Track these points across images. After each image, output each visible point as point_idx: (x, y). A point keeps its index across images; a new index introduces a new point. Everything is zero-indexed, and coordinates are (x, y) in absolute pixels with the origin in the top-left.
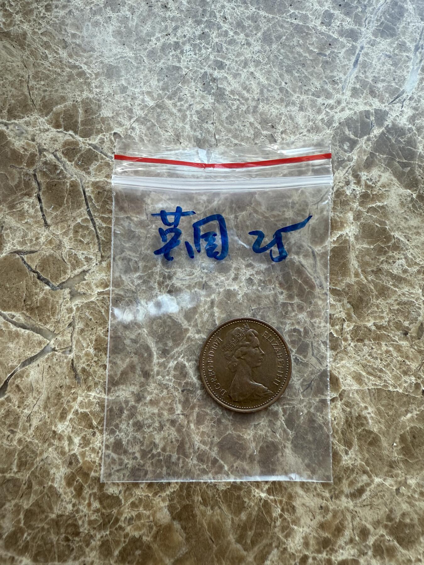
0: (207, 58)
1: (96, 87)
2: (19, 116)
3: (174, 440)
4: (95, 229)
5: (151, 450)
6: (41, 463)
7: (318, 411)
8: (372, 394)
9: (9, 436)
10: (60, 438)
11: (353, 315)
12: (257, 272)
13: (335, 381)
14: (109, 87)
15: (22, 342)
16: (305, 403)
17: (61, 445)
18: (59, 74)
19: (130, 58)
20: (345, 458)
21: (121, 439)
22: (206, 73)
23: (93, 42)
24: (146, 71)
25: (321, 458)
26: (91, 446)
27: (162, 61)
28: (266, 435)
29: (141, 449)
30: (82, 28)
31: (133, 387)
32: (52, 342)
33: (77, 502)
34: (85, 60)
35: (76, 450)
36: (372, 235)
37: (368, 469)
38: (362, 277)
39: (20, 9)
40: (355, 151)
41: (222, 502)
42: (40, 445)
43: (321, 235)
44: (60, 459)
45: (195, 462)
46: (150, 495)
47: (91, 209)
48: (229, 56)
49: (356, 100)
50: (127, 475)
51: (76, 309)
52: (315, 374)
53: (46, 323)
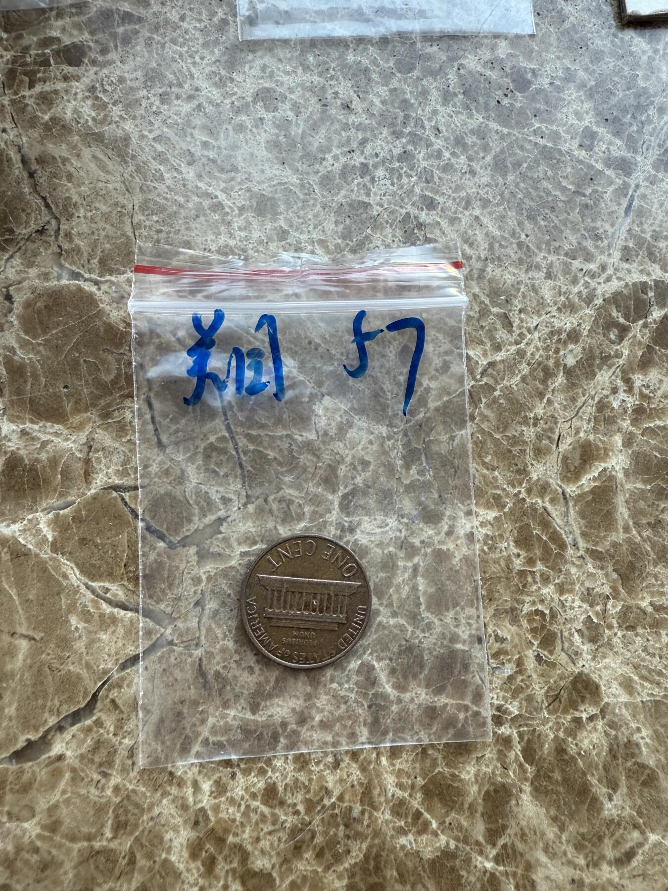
0: (411, 192)
1: (240, 229)
2: (118, 269)
3: (356, 783)
4: (237, 452)
5: (322, 799)
6: (151, 824)
7: (570, 735)
8: (647, 709)
9: (99, 782)
10: (181, 784)
11: (621, 589)
12: (482, 523)
13: (594, 689)
14: (260, 230)
15: (121, 631)
16: (550, 724)
17: (181, 795)
18: (181, 206)
19: (292, 185)
20: (608, 805)
21: (274, 783)
22: (408, 214)
23: (235, 157)
24: (318, 208)
25: (574, 808)
26: (229, 794)
27: (343, 192)
28: (493, 773)
29: (306, 799)
30: (218, 133)
31: (294, 700)
32: (169, 631)
33: (207, 884)
34: (222, 185)
35: (206, 801)
36: (649, 470)
37: (641, 821)
38: (634, 532)
39: (119, 97)
40: (625, 343)
41: (429, 877)
42: (148, 794)
43: (576, 468)
44: (180, 816)
45: (388, 816)
46: (320, 870)
47: (230, 421)
48: (444, 189)
49: (626, 266)
50: (284, 839)
51: (207, 578)
52: (565, 678)
53: (159, 601)
